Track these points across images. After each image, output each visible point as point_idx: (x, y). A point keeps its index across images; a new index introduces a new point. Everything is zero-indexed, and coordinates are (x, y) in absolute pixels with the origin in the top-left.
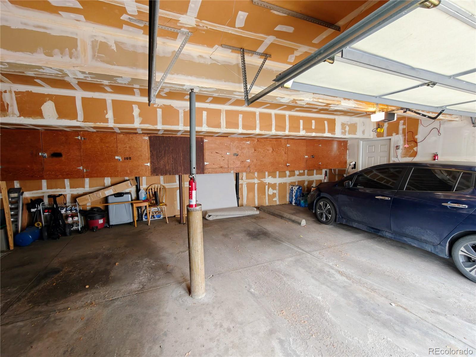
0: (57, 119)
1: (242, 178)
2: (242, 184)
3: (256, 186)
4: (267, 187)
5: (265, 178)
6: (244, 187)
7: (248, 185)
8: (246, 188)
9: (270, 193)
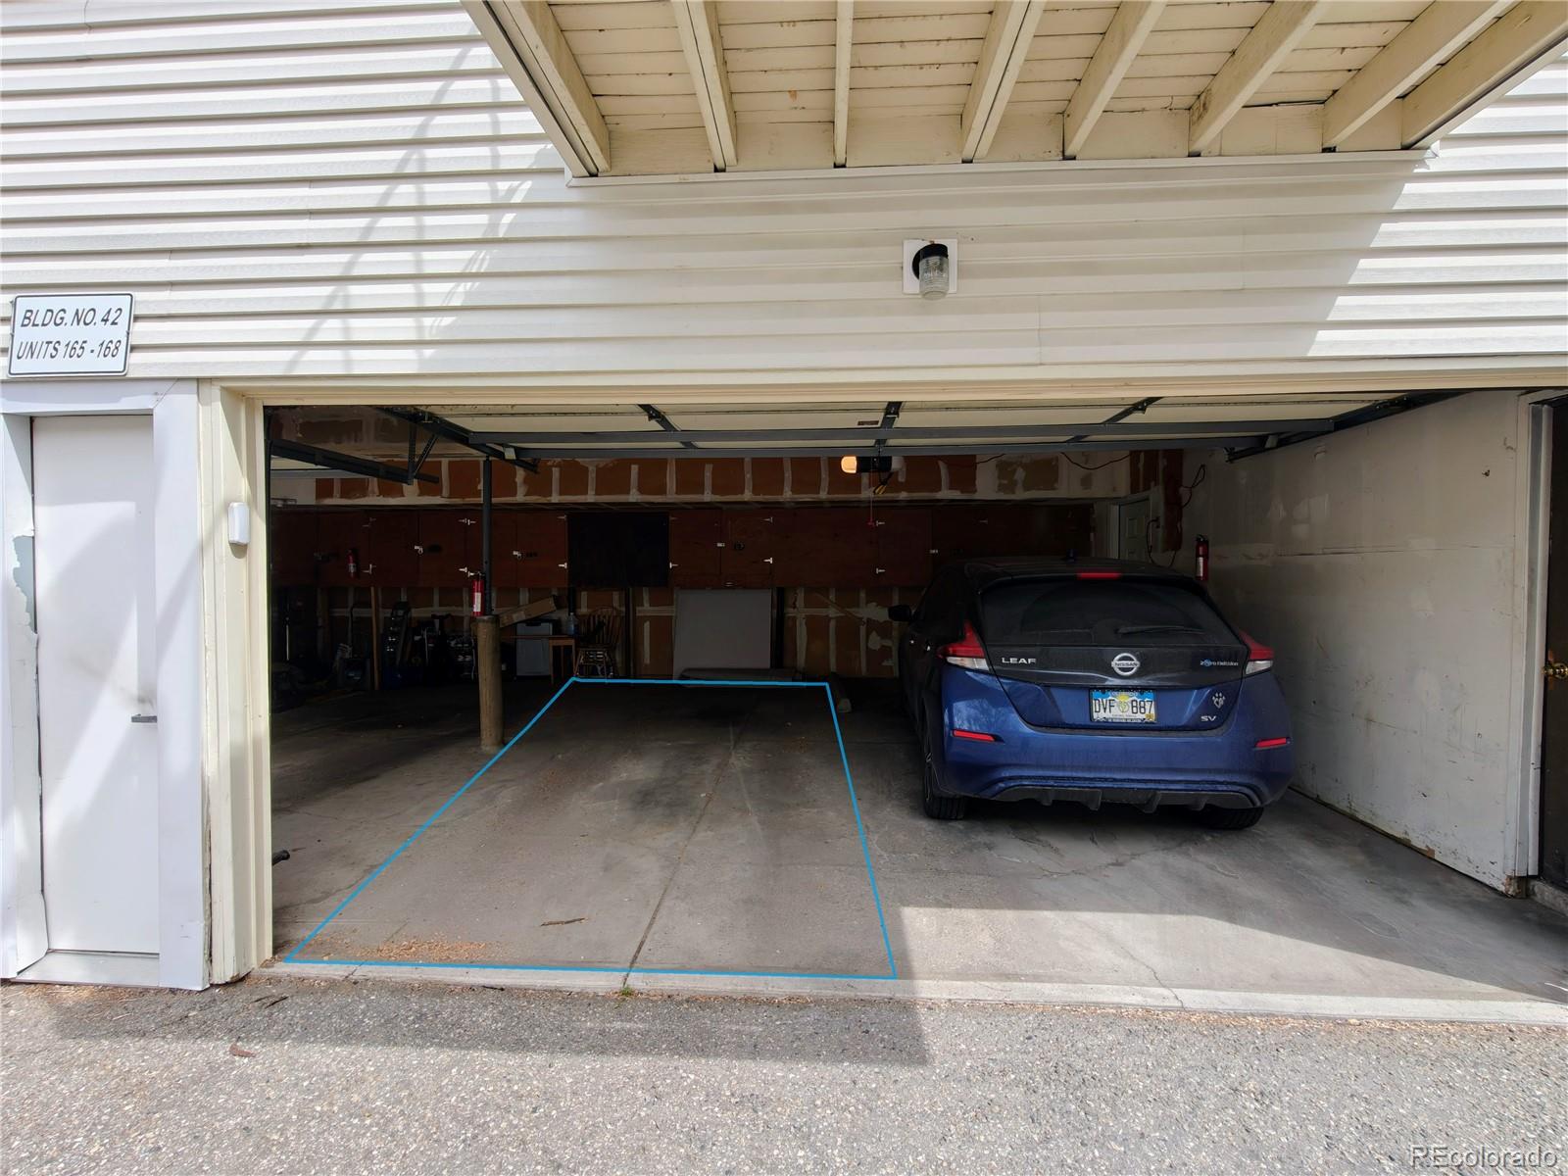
0: (419, 495)
1: (794, 604)
2: (794, 619)
3: (832, 624)
4: (863, 629)
5: (858, 606)
6: (801, 624)
7: (810, 620)
8: (804, 627)
9: (871, 645)
